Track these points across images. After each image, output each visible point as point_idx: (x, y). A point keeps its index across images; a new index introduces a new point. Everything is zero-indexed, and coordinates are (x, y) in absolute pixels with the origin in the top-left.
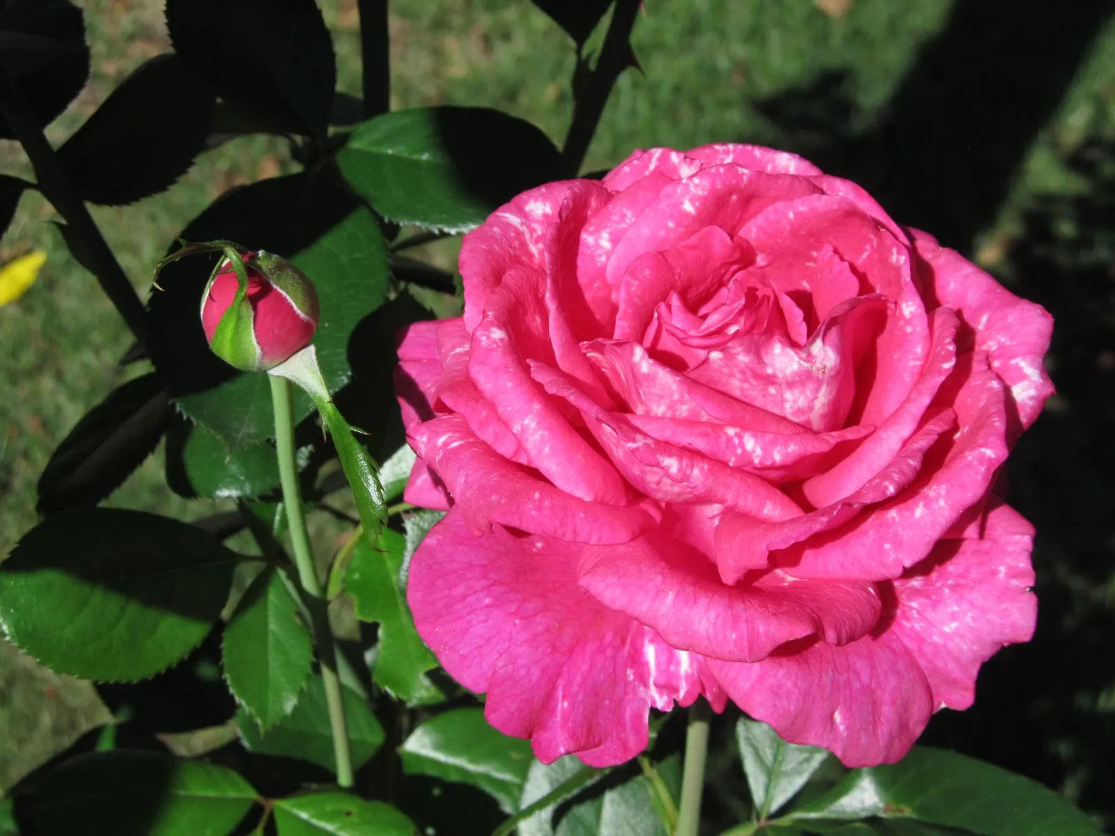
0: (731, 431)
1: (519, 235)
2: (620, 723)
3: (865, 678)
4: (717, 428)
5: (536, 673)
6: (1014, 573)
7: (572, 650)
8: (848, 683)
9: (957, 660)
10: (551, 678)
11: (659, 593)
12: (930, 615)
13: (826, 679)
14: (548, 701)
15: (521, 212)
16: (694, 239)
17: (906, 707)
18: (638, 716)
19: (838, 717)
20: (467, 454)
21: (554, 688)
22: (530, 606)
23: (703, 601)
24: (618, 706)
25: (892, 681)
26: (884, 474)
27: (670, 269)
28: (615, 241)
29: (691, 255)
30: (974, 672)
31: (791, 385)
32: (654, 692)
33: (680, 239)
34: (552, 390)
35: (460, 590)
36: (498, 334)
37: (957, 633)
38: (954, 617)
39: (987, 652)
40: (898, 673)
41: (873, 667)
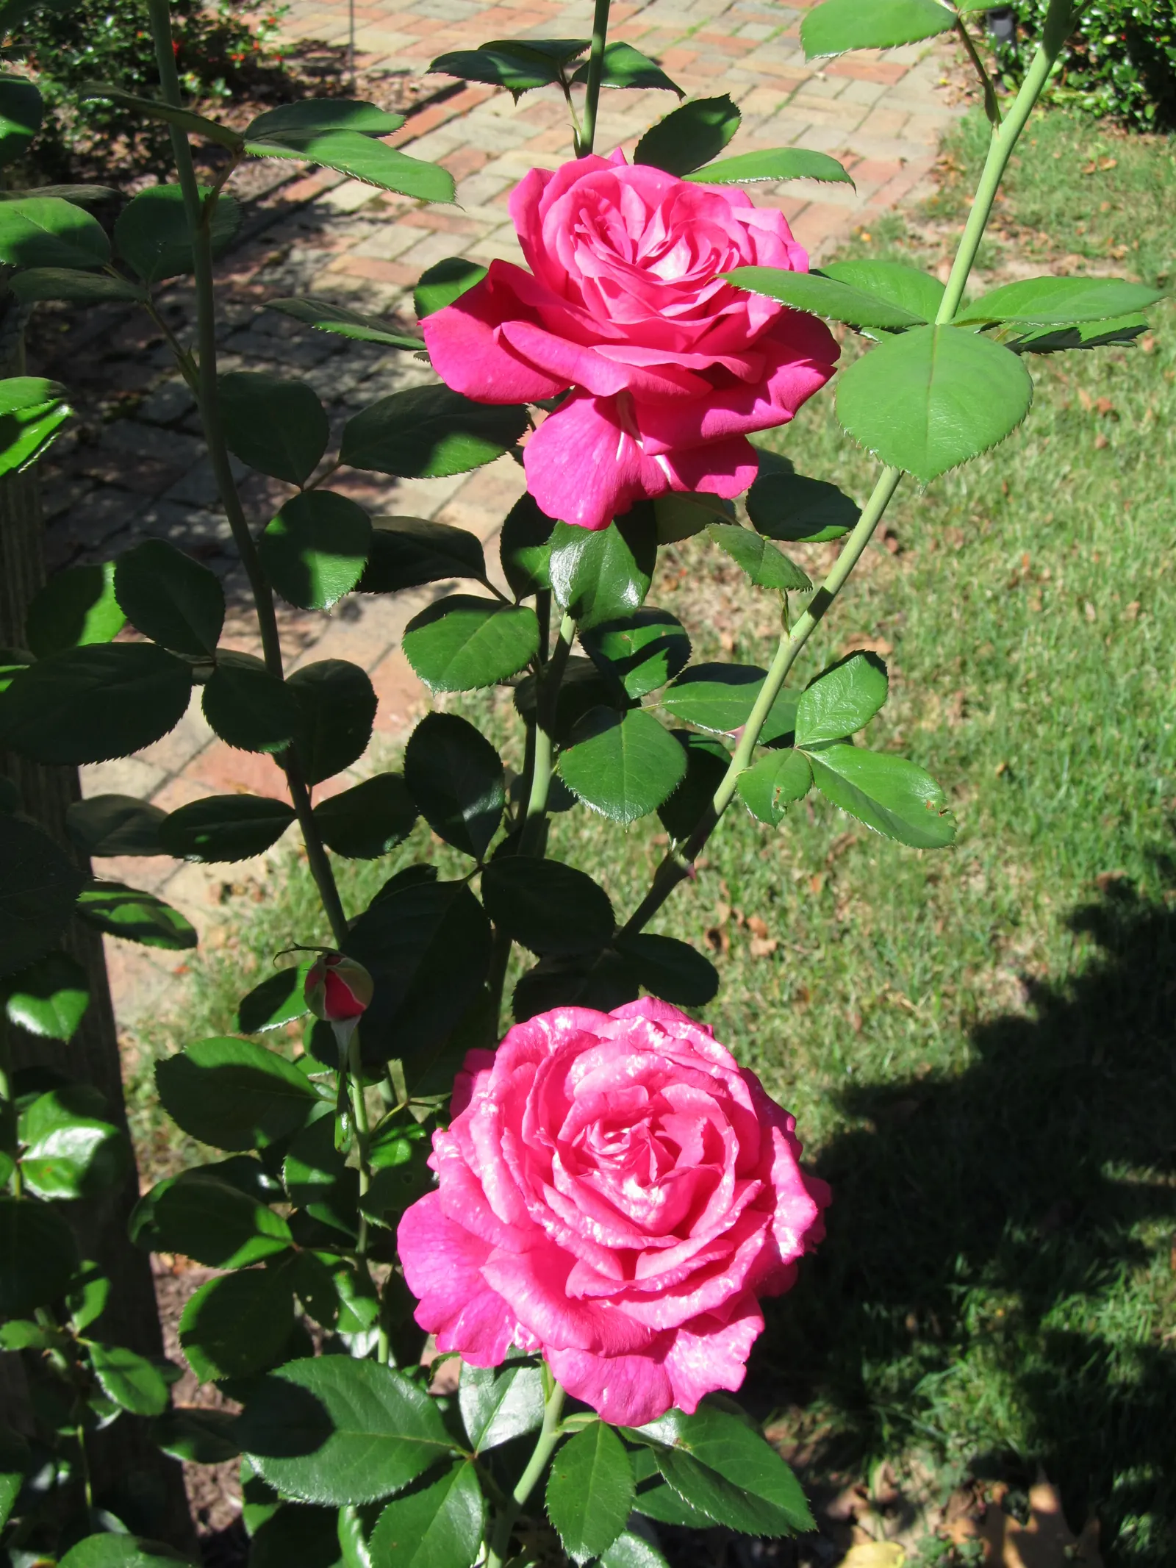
0: (589, 1220)
1: (544, 1036)
2: (492, 1344)
3: (631, 1376)
4: (582, 1214)
5: (452, 1299)
6: (738, 1351)
7: (478, 1294)
8: (618, 1376)
9: (691, 1384)
10: (461, 1306)
11: (521, 1291)
12: (685, 1353)
13: (605, 1370)
14: (453, 1318)
15: (551, 1022)
16: (628, 1090)
17: (652, 1400)
18: (503, 1345)
19: (605, 1392)
20: (455, 1166)
21: (460, 1310)
22: (467, 1259)
23: (542, 1305)
24: (494, 1334)
25: (647, 1383)
26: (660, 1277)
27: (607, 1104)
28: (586, 1073)
29: (624, 1099)
30: (700, 1395)
31: (635, 1203)
32: (516, 1334)
33: (622, 1087)
34: (506, 1157)
35: (429, 1236)
36: (493, 1109)
37: (696, 1370)
38: (697, 1360)
39: (711, 1388)
40: (653, 1380)
41: (638, 1371)
